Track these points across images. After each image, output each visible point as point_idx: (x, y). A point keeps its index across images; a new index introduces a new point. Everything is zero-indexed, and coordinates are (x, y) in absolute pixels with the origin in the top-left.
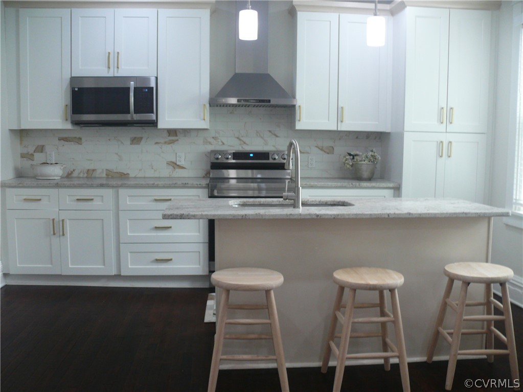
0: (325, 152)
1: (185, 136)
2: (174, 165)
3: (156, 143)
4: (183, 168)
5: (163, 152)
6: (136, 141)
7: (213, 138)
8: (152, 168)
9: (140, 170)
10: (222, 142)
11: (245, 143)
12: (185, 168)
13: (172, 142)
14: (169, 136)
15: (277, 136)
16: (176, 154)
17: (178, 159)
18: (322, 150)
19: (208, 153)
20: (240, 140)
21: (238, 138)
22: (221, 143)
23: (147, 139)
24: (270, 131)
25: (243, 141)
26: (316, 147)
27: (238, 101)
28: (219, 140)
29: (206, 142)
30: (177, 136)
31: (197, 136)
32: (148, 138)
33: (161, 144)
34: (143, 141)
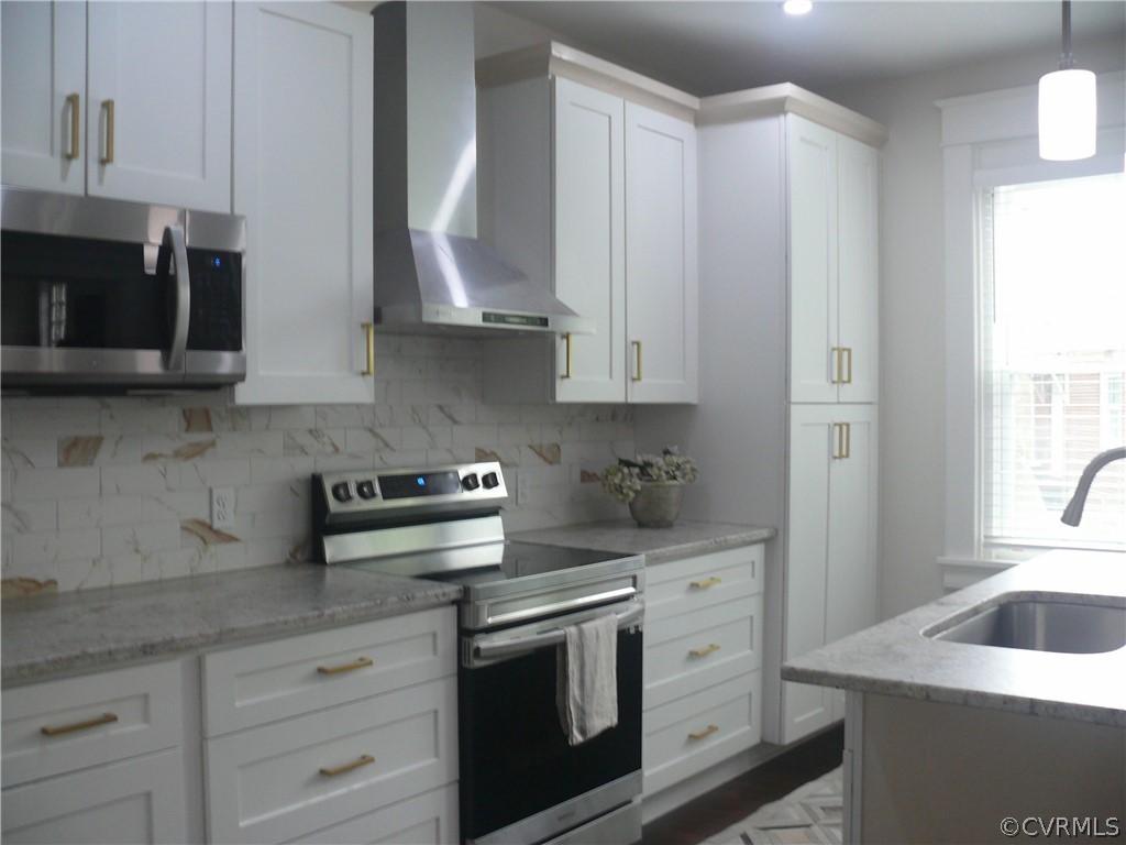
0: (545, 459)
1: (234, 429)
2: (206, 532)
3: (150, 457)
4: (231, 539)
5: (169, 489)
6: (77, 451)
7: (311, 431)
8: (137, 551)
9: (94, 563)
10: (334, 446)
11: (387, 445)
12: (236, 540)
13: (198, 451)
14: (188, 429)
15: (455, 422)
16: (211, 491)
17: (216, 507)
18: (540, 454)
19: (298, 481)
20: (376, 435)
21: (371, 430)
22: (331, 449)
23: (116, 444)
24: (441, 408)
25: (383, 440)
26: (530, 447)
27: (486, 317)
28: (326, 440)
29: (293, 448)
30: (210, 428)
31: (267, 428)
32: (121, 437)
33: (162, 460)
34: (104, 454)
